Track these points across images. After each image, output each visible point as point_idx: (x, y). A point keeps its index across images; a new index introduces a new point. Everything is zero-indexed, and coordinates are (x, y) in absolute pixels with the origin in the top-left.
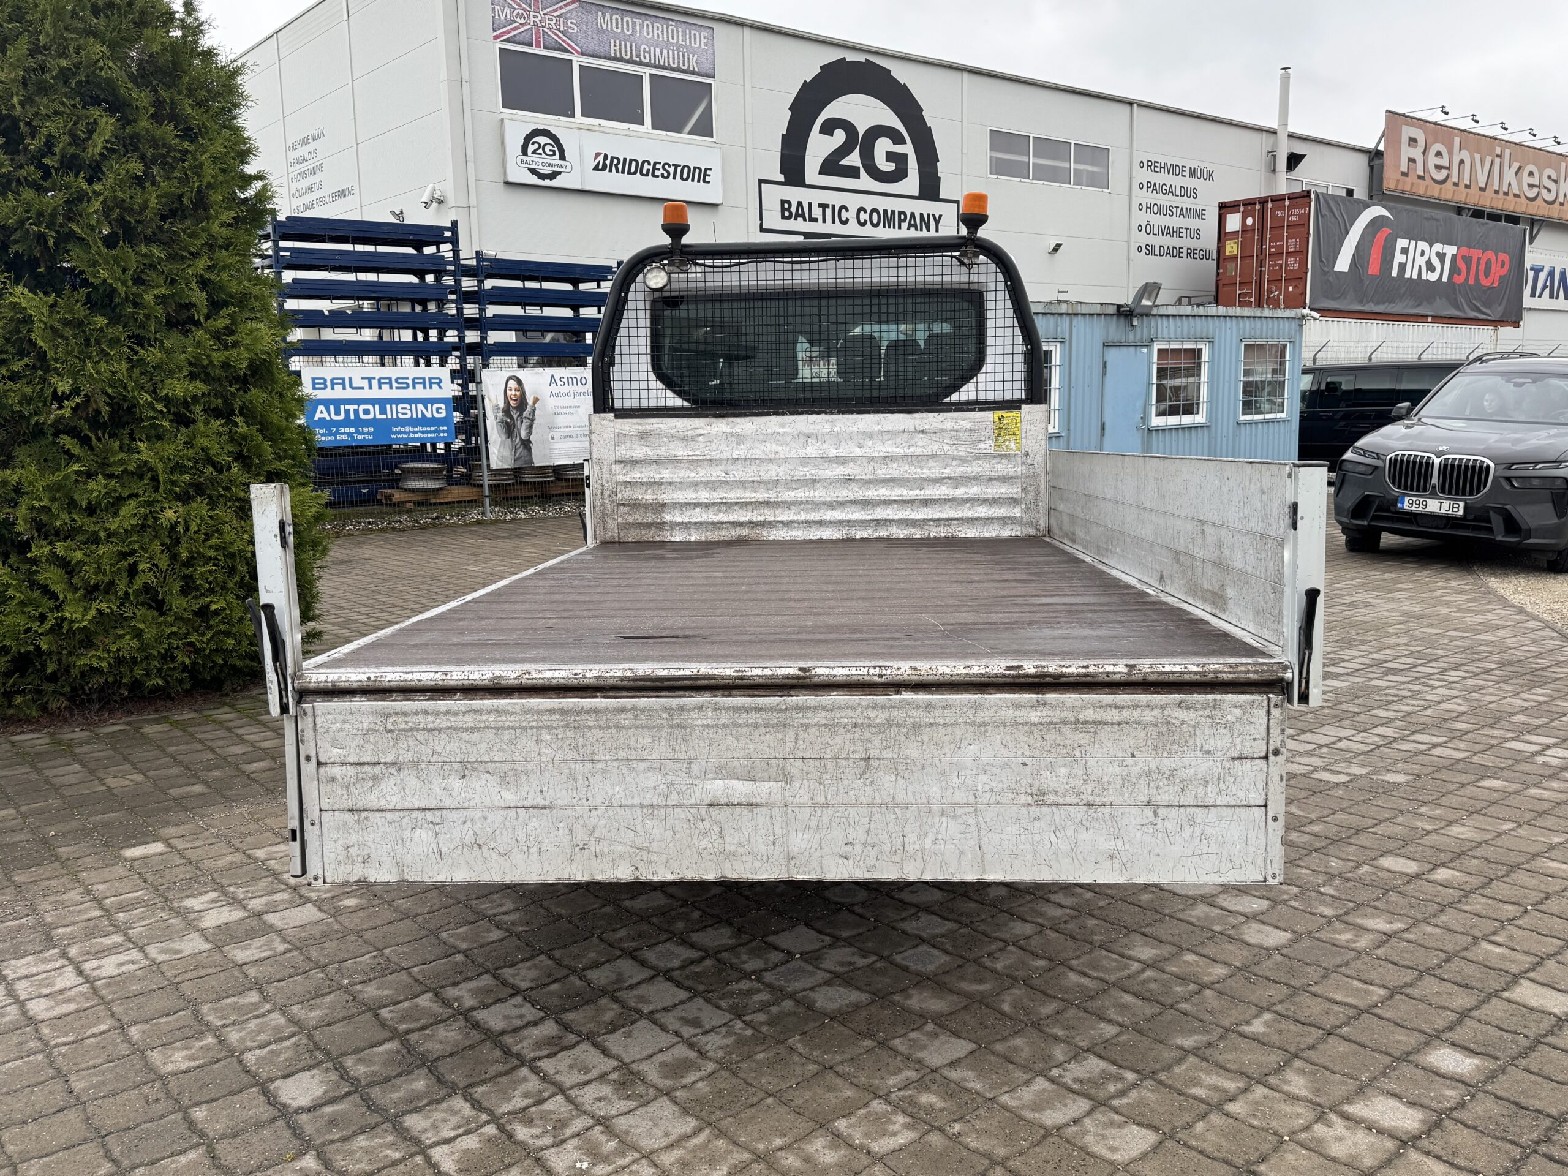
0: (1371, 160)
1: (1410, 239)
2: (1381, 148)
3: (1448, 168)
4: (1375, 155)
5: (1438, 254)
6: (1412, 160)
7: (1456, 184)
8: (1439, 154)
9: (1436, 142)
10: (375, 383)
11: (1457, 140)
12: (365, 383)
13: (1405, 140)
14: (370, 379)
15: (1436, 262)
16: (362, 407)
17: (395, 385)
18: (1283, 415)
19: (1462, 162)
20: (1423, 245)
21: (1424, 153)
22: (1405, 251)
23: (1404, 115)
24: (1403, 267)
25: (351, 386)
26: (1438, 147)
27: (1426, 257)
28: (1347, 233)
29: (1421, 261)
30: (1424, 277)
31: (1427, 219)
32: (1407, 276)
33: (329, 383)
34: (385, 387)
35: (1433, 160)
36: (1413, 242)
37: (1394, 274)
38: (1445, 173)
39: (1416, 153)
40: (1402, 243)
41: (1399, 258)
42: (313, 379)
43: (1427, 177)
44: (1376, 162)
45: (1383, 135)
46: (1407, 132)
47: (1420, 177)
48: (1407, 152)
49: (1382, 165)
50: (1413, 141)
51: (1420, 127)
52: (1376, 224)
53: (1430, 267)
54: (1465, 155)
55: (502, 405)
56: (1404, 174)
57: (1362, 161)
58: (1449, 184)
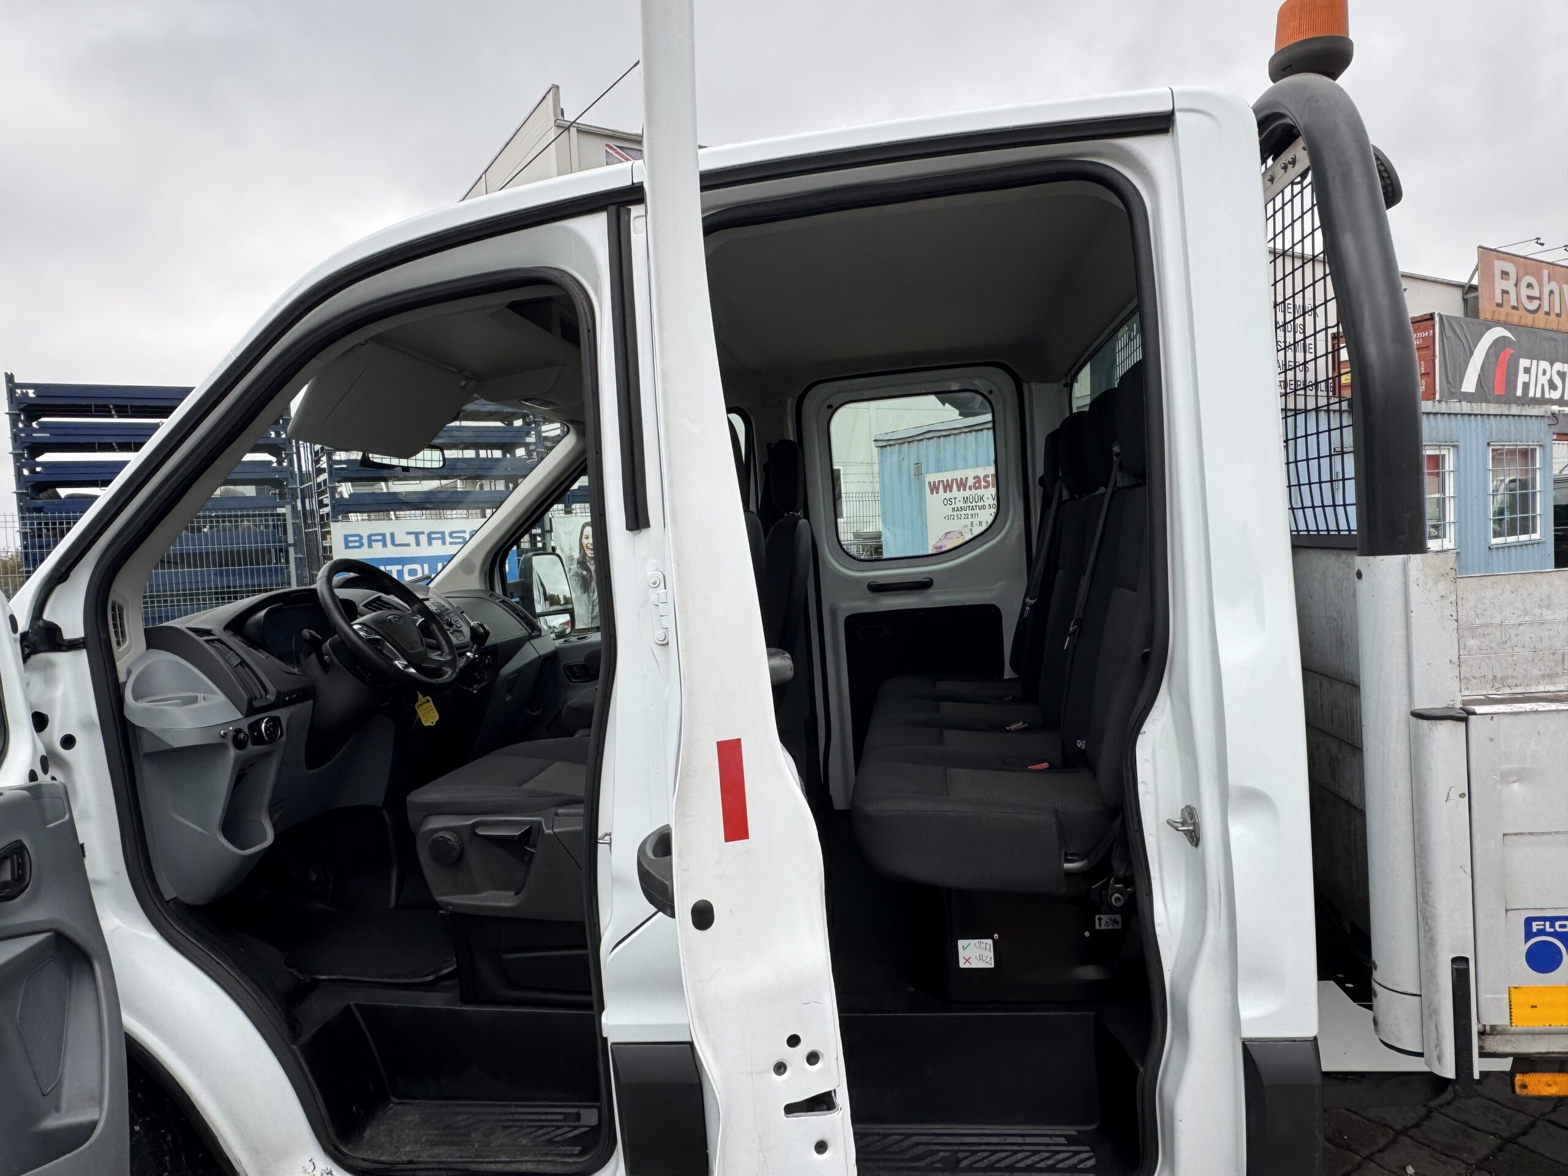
0: (1465, 293)
1: (1532, 359)
2: (1475, 282)
3: (1539, 299)
4: (1469, 290)
5: (1559, 373)
6: (1505, 292)
7: (1547, 313)
8: (1529, 285)
9: (1526, 274)
10: (423, 539)
11: (1545, 273)
12: (411, 539)
13: (1498, 274)
14: (417, 535)
15: (1557, 381)
16: (407, 568)
17: (448, 540)
18: (1536, 536)
19: (1551, 292)
20: (1544, 365)
21: (1516, 285)
22: (1527, 371)
23: (1495, 250)
24: (1526, 386)
25: (393, 543)
26: (1529, 279)
27: (1548, 377)
28: (1472, 353)
29: (1543, 380)
30: (1547, 396)
31: (1546, 339)
32: (1531, 394)
33: (365, 541)
34: (437, 543)
35: (1524, 292)
36: (1535, 362)
37: (1519, 393)
38: (1536, 303)
39: (1509, 285)
40: (1524, 363)
41: (1522, 378)
42: (346, 537)
43: (1521, 307)
44: (1470, 295)
45: (1476, 269)
46: (1499, 265)
47: (1514, 308)
48: (1500, 284)
49: (1477, 298)
50: (1505, 274)
51: (1511, 261)
52: (1499, 342)
53: (1553, 386)
54: (1554, 286)
55: (576, 555)
56: (1500, 305)
57: (1458, 294)
58: (1541, 314)
